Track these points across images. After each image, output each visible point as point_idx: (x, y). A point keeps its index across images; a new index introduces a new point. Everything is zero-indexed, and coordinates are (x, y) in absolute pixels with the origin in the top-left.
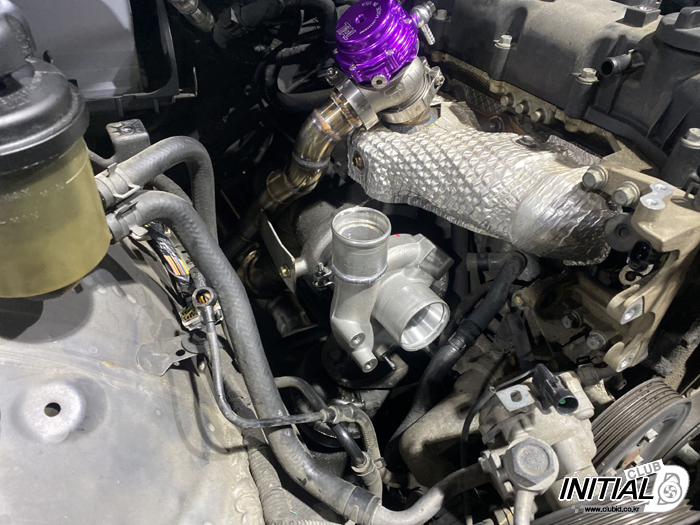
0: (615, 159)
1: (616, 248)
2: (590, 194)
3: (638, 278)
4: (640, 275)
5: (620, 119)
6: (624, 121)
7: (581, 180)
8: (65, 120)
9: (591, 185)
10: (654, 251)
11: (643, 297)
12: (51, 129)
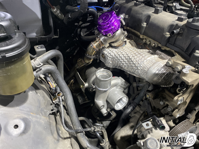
0: (175, 58)
1: (176, 83)
2: (168, 67)
3: (182, 91)
4: (183, 90)
5: (176, 47)
6: (178, 47)
7: (166, 63)
8: (24, 47)
9: (168, 65)
10: (186, 84)
11: (183, 97)
12: (20, 49)
